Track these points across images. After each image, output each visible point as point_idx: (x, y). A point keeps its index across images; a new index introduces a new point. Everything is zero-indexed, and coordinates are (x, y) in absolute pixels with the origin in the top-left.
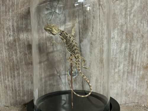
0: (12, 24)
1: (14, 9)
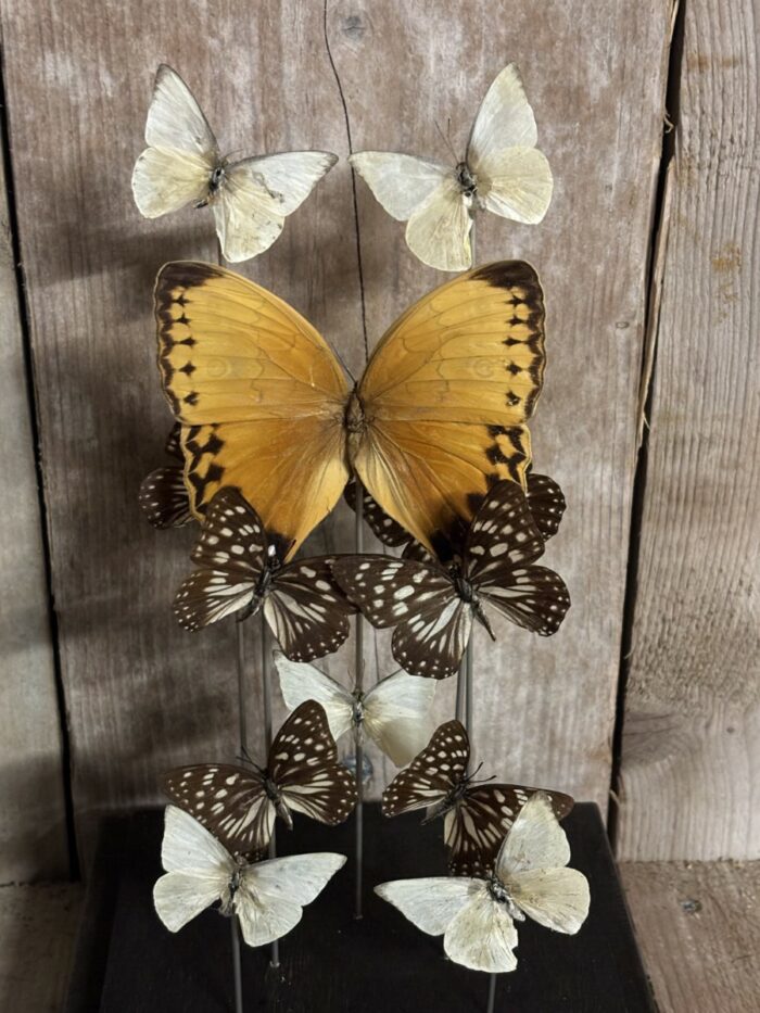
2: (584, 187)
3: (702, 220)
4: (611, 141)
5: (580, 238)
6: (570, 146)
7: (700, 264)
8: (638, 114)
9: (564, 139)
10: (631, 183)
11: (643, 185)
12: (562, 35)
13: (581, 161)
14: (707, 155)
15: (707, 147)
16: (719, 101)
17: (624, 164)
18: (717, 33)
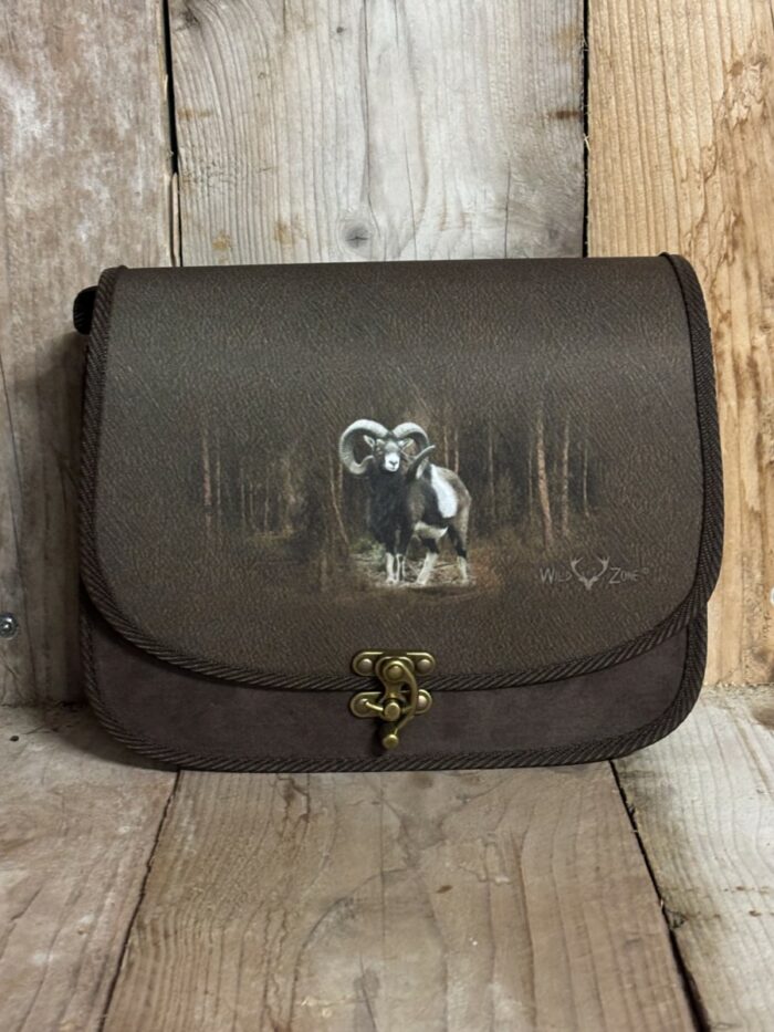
2: (122, 193)
3: (202, 216)
4: (136, 164)
5: (124, 226)
6: (110, 167)
7: (204, 245)
8: (150, 146)
9: (106, 163)
10: (151, 191)
11: (160, 191)
12: (97, 97)
13: (118, 177)
14: (199, 173)
15: (198, 167)
16: (202, 138)
17: (146, 178)
18: (195, 96)
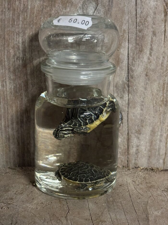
0: (22, 40)
1: (27, 16)
